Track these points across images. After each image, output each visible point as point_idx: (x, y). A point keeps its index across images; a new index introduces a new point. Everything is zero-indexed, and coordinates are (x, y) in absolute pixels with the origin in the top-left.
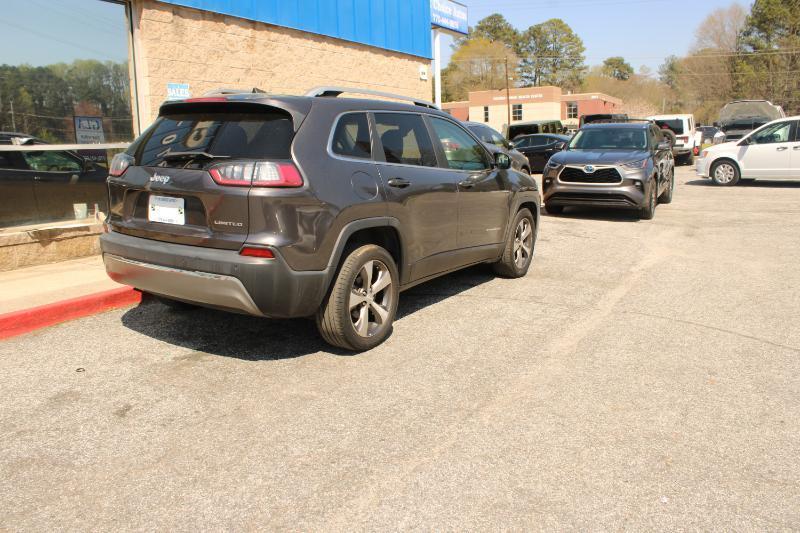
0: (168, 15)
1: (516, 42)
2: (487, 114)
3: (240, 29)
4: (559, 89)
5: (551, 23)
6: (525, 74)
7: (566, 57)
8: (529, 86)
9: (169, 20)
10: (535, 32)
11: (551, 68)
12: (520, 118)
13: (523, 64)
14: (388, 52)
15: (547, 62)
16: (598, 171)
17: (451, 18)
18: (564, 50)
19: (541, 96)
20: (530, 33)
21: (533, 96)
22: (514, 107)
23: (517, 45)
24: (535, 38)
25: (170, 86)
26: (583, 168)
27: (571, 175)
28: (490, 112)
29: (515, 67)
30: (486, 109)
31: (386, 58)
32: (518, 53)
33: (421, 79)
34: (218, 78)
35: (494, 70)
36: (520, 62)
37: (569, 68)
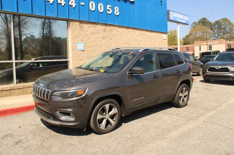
0: (78, 23)
1: (211, 26)
2: (200, 48)
3: (101, 26)
4: (225, 40)
5: (223, 19)
6: (214, 36)
7: (228, 30)
8: (215, 39)
9: (78, 25)
10: (217, 22)
11: (223, 33)
12: (211, 49)
13: (213, 33)
14: (152, 31)
15: (221, 32)
16: (221, 68)
17: (183, 20)
18: (227, 27)
19: (218, 42)
20: (215, 23)
21: (216, 43)
22: (209, 46)
23: (211, 27)
24: (217, 24)
25: (78, 43)
26: (216, 67)
27: (212, 69)
28: (201, 48)
29: (211, 34)
30: (200, 47)
31: (151, 33)
32: (212, 29)
33: (164, 39)
34: (93, 40)
35: (203, 35)
36: (212, 32)
37: (229, 33)
